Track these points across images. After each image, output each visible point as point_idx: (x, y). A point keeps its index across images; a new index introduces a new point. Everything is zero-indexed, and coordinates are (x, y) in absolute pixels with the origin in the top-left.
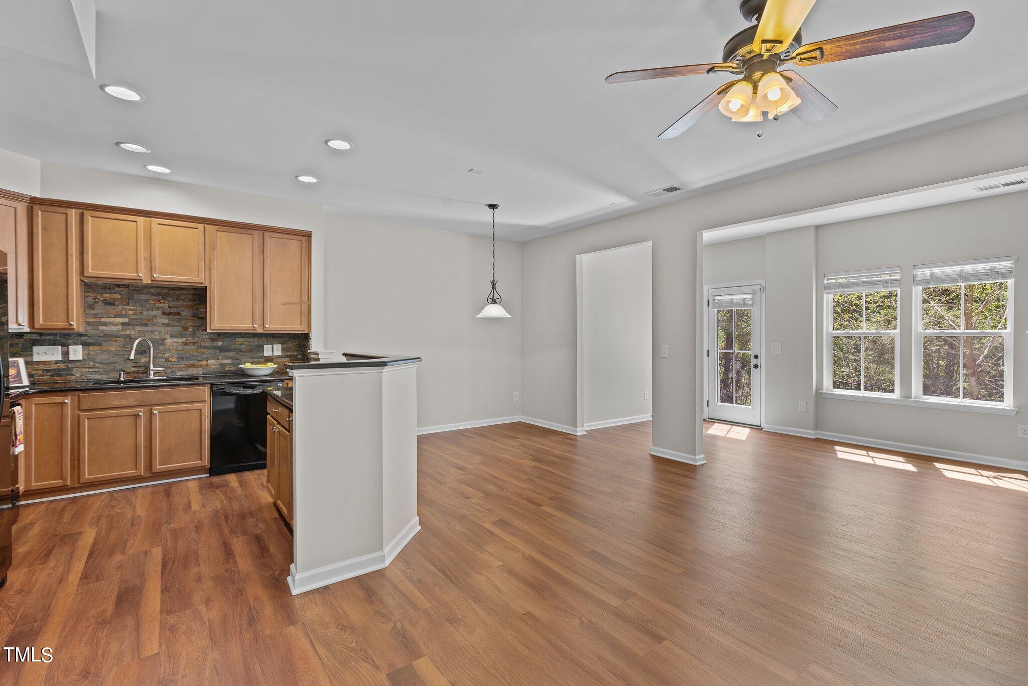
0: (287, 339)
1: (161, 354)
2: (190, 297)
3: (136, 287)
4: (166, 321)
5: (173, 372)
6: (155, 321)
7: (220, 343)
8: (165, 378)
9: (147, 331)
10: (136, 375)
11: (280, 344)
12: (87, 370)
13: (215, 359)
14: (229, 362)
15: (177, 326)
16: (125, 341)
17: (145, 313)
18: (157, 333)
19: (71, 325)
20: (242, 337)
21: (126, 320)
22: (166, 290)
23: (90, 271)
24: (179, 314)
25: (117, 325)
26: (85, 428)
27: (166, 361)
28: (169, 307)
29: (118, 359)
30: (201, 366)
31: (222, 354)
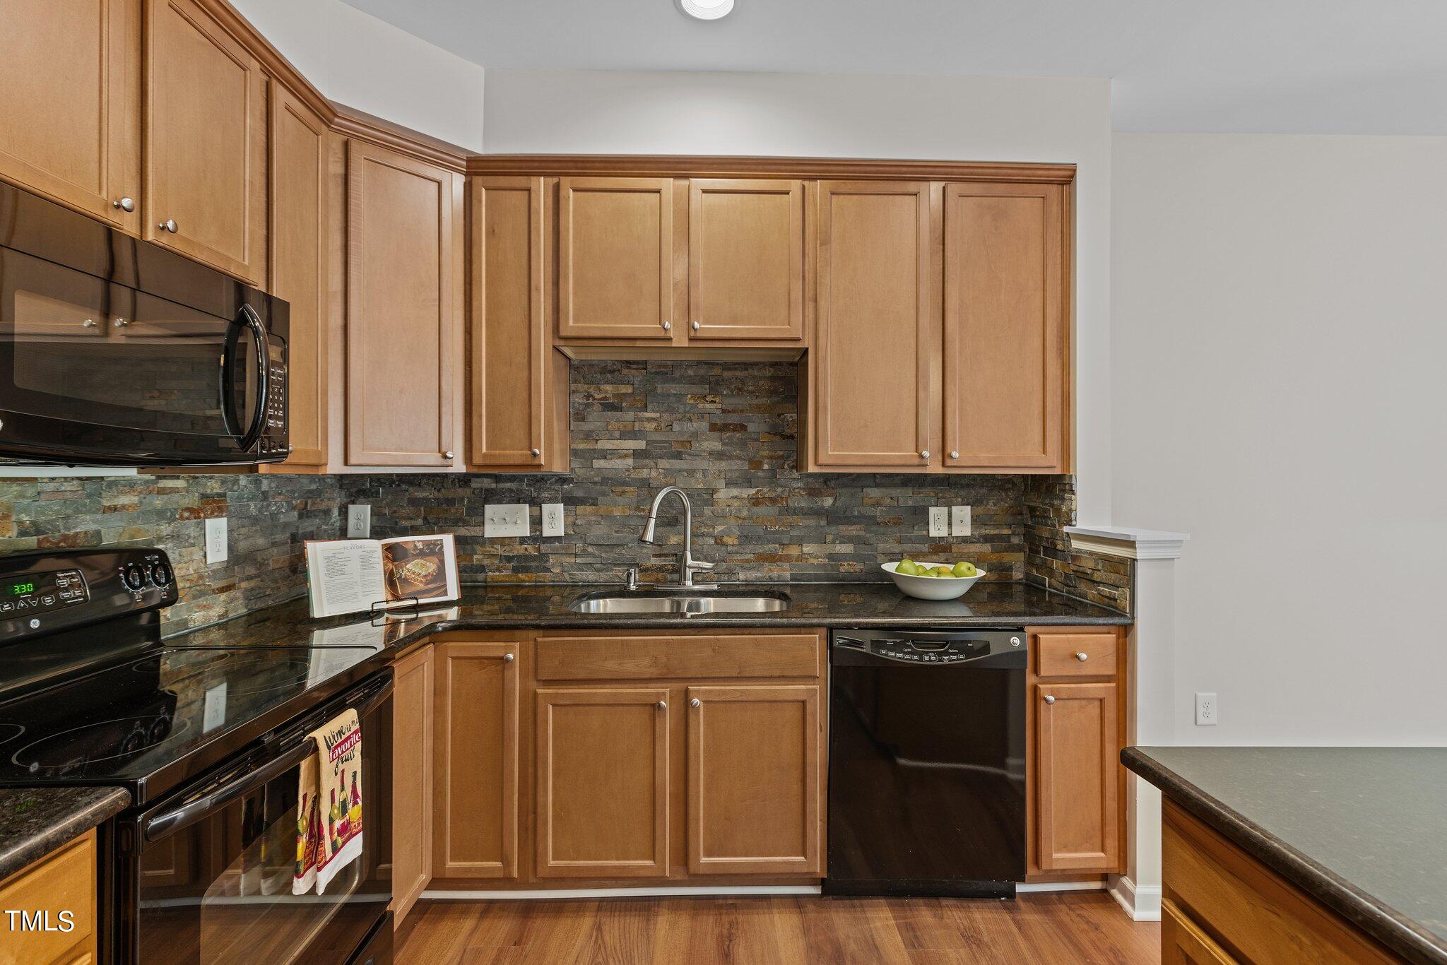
0: (983, 491)
1: (706, 526)
2: (764, 384)
3: (660, 367)
4: (718, 446)
5: (730, 572)
6: (695, 445)
7: (828, 502)
8: (715, 587)
9: (680, 471)
10: (660, 576)
11: (967, 505)
12: (573, 560)
13: (816, 542)
14: (849, 551)
15: (738, 458)
16: (638, 495)
17: (676, 427)
18: (699, 475)
19: (535, 455)
20: (877, 486)
21: (640, 445)
22: (717, 371)
23: (571, 325)
24: (743, 428)
25: (626, 456)
26: (546, 730)
27: (716, 543)
28: (724, 411)
29: (627, 536)
30: (788, 558)
31: (833, 529)
